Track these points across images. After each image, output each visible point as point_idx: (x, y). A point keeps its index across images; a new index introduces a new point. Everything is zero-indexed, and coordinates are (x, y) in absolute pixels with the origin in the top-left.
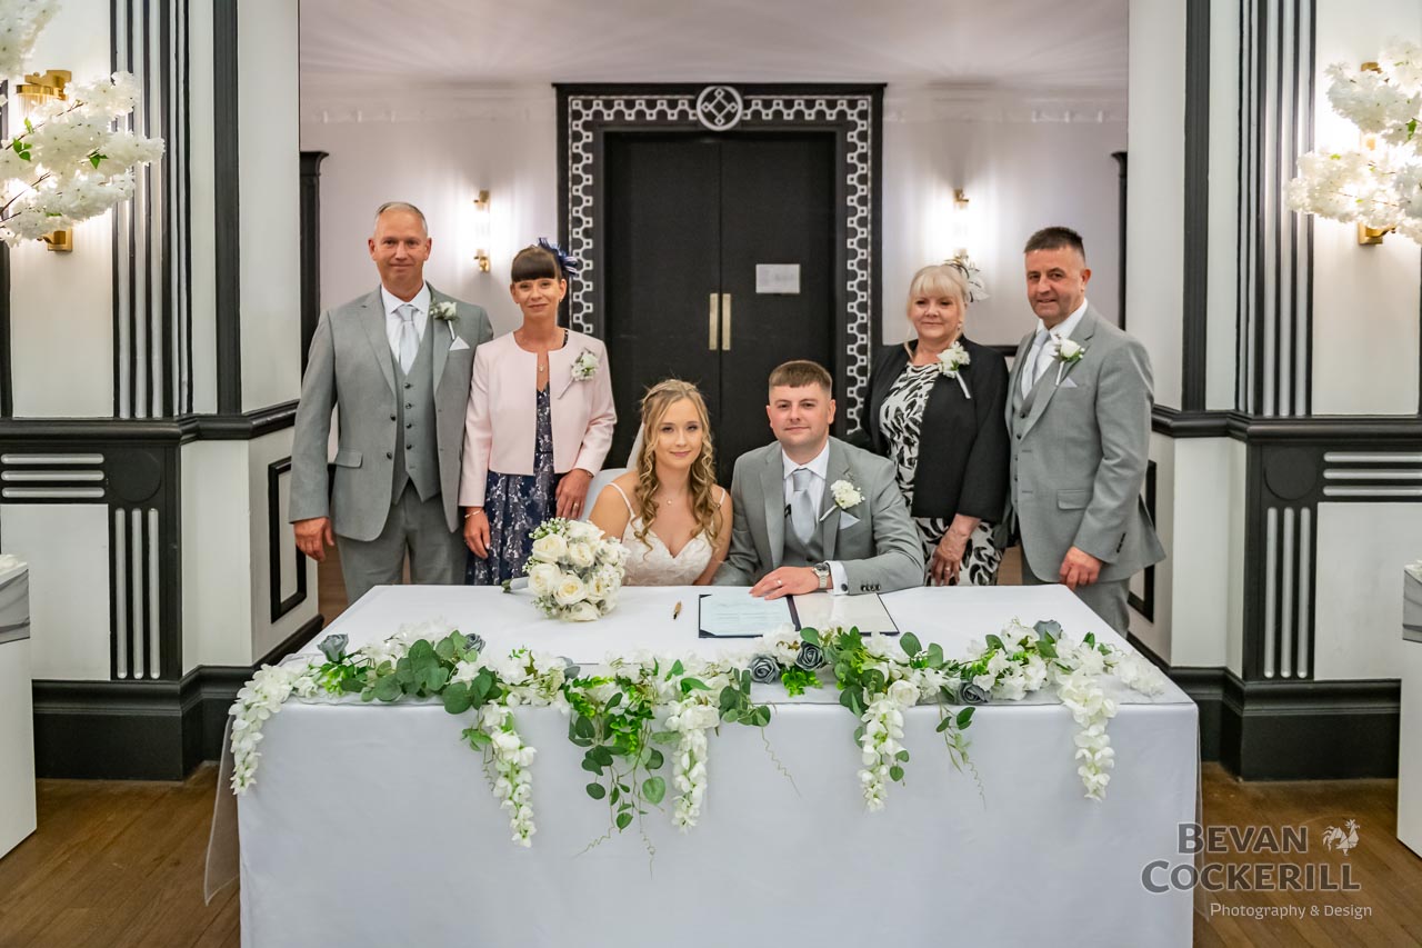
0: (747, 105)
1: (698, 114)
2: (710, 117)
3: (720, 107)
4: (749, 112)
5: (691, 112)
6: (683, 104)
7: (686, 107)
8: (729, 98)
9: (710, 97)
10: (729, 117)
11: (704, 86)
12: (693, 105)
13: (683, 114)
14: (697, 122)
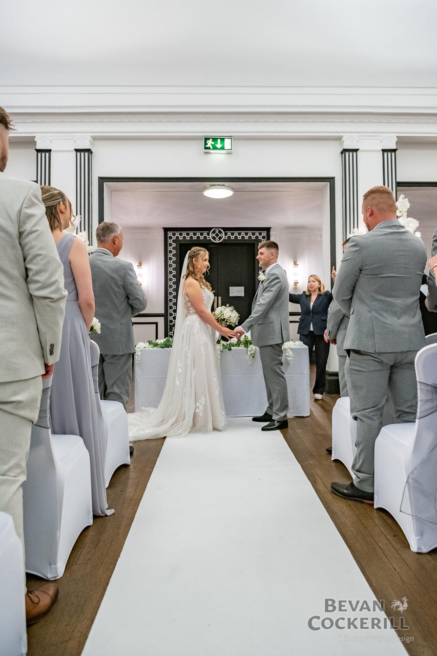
0: (226, 234)
1: (210, 237)
2: (214, 238)
3: (217, 235)
4: (227, 237)
5: (208, 237)
6: (205, 234)
7: (206, 235)
8: (220, 232)
9: (214, 232)
10: (220, 238)
11: (212, 228)
12: (208, 234)
13: (205, 237)
14: (210, 240)
